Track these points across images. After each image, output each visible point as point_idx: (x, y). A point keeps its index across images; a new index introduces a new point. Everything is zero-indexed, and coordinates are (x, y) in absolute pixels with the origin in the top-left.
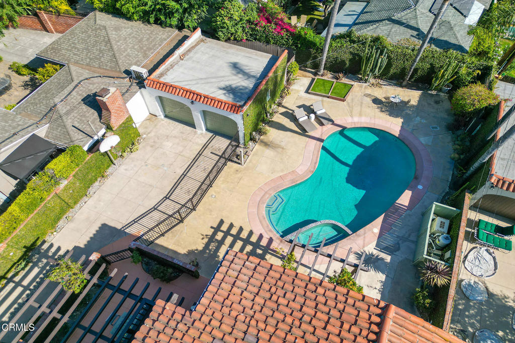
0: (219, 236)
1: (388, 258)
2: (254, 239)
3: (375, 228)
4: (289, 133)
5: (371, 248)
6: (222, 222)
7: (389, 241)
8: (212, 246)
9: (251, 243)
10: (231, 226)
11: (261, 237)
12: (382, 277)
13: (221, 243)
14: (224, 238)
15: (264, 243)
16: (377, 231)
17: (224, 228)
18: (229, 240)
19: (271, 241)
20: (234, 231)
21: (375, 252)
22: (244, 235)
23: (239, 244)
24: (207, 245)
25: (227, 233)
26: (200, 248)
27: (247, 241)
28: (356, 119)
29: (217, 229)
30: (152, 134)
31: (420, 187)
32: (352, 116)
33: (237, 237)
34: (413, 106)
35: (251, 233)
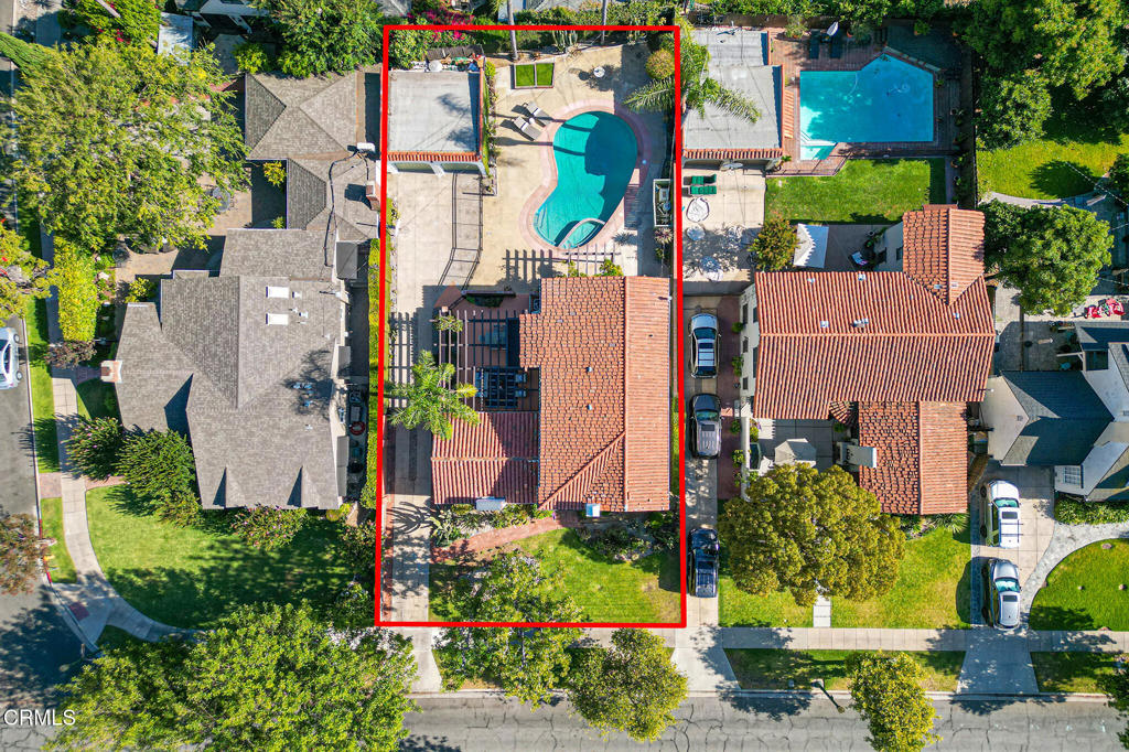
0: (512, 263)
1: (635, 233)
2: (538, 256)
3: (620, 212)
4: (519, 146)
5: (622, 230)
6: (508, 252)
7: (633, 219)
8: (512, 272)
9: (538, 260)
10: (517, 252)
11: (542, 252)
12: (635, 248)
13: (516, 268)
14: (517, 263)
15: (546, 256)
16: (622, 214)
17: (512, 255)
18: (521, 263)
19: (550, 252)
20: (521, 256)
21: (626, 232)
22: (530, 255)
23: (529, 264)
24: (508, 273)
25: (517, 259)
26: (504, 277)
27: (534, 260)
28: (572, 107)
29: (508, 258)
30: (400, 194)
31: (644, 162)
32: (567, 104)
33: (525, 259)
34: (618, 70)
35: (534, 252)
